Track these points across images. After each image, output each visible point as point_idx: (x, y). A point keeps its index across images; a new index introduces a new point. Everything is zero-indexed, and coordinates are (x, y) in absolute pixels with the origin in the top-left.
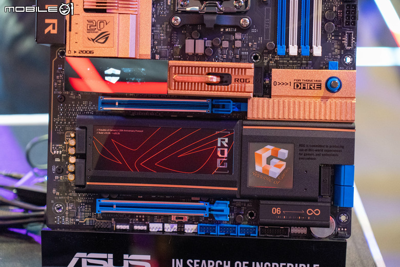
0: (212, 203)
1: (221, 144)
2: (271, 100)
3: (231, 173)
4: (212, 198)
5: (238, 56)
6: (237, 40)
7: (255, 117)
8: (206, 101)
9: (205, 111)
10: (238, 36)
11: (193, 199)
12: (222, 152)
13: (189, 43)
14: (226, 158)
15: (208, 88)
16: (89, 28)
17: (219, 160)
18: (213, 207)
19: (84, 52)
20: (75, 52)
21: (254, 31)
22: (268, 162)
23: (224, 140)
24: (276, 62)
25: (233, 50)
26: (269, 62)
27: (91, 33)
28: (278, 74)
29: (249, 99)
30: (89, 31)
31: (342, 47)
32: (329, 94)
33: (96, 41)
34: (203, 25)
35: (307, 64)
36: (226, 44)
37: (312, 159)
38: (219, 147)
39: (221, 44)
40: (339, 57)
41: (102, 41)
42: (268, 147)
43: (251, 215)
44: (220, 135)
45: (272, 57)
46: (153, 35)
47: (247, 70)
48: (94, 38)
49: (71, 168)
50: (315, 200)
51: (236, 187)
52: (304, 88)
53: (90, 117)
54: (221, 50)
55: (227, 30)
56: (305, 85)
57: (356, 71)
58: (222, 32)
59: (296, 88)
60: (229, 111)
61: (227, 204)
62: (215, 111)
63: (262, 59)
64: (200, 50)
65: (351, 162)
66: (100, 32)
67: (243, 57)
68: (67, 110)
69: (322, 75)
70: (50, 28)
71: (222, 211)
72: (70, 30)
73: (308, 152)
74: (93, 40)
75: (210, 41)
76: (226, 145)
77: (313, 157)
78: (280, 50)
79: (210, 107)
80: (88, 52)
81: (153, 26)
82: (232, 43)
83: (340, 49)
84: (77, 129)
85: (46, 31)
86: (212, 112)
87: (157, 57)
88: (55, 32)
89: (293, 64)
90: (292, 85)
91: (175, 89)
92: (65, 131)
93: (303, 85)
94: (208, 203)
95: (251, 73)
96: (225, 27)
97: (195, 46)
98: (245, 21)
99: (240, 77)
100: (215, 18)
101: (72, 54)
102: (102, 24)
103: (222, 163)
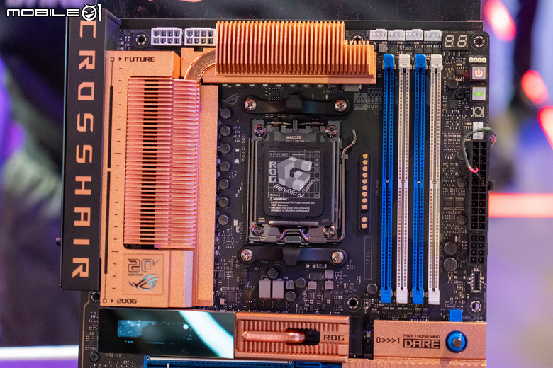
2: (372, 362)
5: (329, 301)
6: (327, 280)
8: (286, 362)
10: (329, 274)
13: (264, 286)
15: (288, 348)
16: (130, 270)
19: (124, 301)
20: (112, 301)
21: (350, 267)
24: (380, 309)
25: (323, 292)
26: (370, 309)
27: (133, 276)
28: (381, 327)
29: (344, 363)
30: (131, 273)
31: (467, 289)
32: (452, 354)
33: (141, 286)
34: (282, 261)
35: (421, 312)
36: (313, 285)
39: (307, 286)
40: (463, 302)
41: (148, 286)
45: (375, 302)
46: (217, 272)
47: (340, 325)
48: (137, 283)
52: (417, 346)
54: (307, 292)
55: (314, 266)
56: (418, 342)
57: (486, 323)
58: (307, 269)
59: (406, 346)
63: (361, 305)
64: (278, 293)
66: (145, 275)
67: (336, 302)
69: (440, 329)
70: (80, 269)
72: (106, 272)
74: (136, 285)
75: (291, 281)
78: (385, 296)
80: (129, 301)
81: (216, 260)
82: (321, 283)
83: (466, 293)
85: (75, 274)
87: (222, 302)
88: (86, 274)
89: (402, 311)
90: (402, 342)
91: (244, 351)
93: (416, 342)
95: (344, 330)
96: (311, 263)
97: (271, 288)
98: (338, 256)
99: (331, 333)
100: (298, 252)
101: (109, 304)
102: (148, 264)
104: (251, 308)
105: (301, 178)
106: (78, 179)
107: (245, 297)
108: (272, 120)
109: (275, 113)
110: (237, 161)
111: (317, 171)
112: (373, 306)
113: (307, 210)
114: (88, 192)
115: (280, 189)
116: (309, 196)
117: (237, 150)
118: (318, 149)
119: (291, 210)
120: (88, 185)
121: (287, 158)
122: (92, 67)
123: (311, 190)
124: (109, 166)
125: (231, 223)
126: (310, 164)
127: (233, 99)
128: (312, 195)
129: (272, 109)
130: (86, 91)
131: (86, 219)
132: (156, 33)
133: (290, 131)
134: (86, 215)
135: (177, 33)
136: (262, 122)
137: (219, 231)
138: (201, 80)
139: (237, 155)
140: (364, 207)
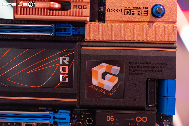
0: (56, 112)
1: (63, 61)
2: (105, 24)
3: (71, 87)
4: (56, 108)
7: (92, 38)
8: (50, 26)
9: (49, 34)
11: (40, 108)
12: (64, 69)
14: (67, 74)
15: (50, 13)
17: (61, 76)
18: (57, 116)
22: (103, 78)
23: (65, 59)
28: (110, 2)
29: (87, 24)
32: (154, 19)
37: (140, 74)
38: (61, 65)
42: (103, 64)
43: (89, 121)
44: (62, 55)
50: (143, 109)
51: (75, 98)
52: (133, 14)
56: (134, 11)
59: (126, 14)
60: (70, 34)
61: (68, 112)
62: (58, 34)
65: (173, 77)
69: (148, 3)
71: (64, 119)
73: (136, 69)
76: (67, 63)
77: (140, 72)
79: (54, 30)
86: (55, 35)
90: (123, 11)
91: (21, 14)
93: (133, 11)
94: (52, 112)
99: (78, 4)
103: (64, 79)
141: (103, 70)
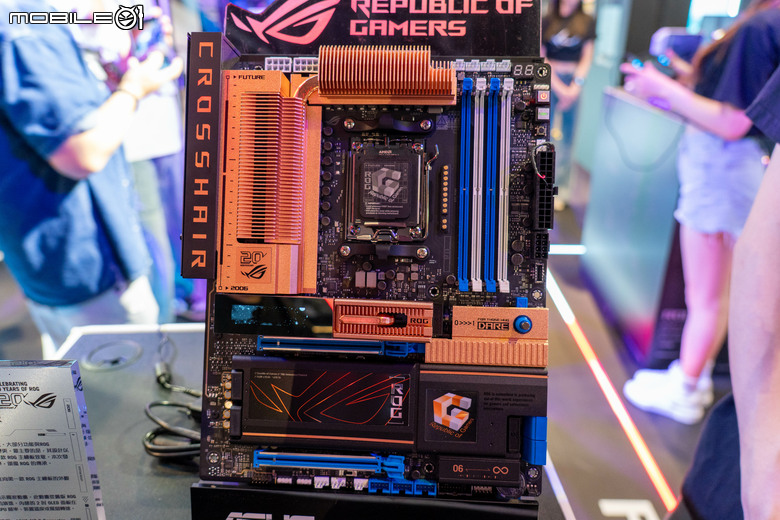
0: (385, 458)
1: (395, 391)
2: (451, 341)
3: (406, 424)
4: (385, 452)
5: (414, 290)
6: (413, 272)
7: (434, 360)
8: (378, 342)
9: (378, 353)
10: (415, 268)
12: (397, 401)
13: (360, 277)
14: (401, 407)
15: (380, 331)
17: (392, 410)
18: (386, 463)
19: (237, 288)
20: (226, 288)
21: (432, 262)
22: (449, 413)
23: (399, 387)
24: (457, 296)
25: (409, 283)
26: (448, 297)
27: (245, 267)
28: (459, 312)
29: (428, 343)
31: (531, 280)
32: (519, 335)
33: (251, 276)
34: (375, 255)
35: (491, 299)
36: (401, 276)
37: (499, 409)
38: (393, 395)
39: (396, 277)
40: (527, 291)
41: (258, 275)
42: (449, 395)
43: (429, 468)
44: (394, 381)
45: (453, 291)
46: (320, 265)
47: (425, 310)
48: (248, 273)
49: (226, 414)
50: (503, 457)
51: (411, 440)
52: (489, 328)
53: (248, 358)
54: (396, 282)
55: (402, 261)
57: (547, 309)
58: (396, 263)
59: (480, 328)
60: (405, 354)
61: (401, 459)
62: (389, 353)
63: (441, 293)
64: (372, 283)
65: (542, 412)
66: (255, 265)
67: (420, 291)
68: (225, 348)
69: (510, 313)
70: (198, 260)
71: (397, 467)
72: (221, 263)
73: (494, 402)
74: (247, 275)
75: (383, 273)
76: (401, 393)
77: (499, 407)
78: (462, 285)
79: (383, 348)
80: (242, 288)
81: (319, 255)
82: (408, 275)
83: (529, 283)
84: (233, 372)
86: (384, 354)
87: (325, 290)
88: (203, 265)
89: (476, 298)
90: (476, 324)
91: (341, 332)
92: (222, 371)
93: (489, 325)
94: (380, 458)
95: (429, 314)
96: (400, 258)
97: (366, 279)
98: (423, 252)
99: (417, 316)
100: (388, 248)
101: (224, 291)
102: (258, 256)
103: (396, 413)
104: (349, 295)
105: (392, 186)
106: (197, 181)
107: (344, 287)
108: (366, 138)
109: (370, 132)
110: (338, 173)
111: (405, 180)
112: (451, 294)
113: (397, 213)
114: (206, 193)
115: (374, 195)
116: (397, 201)
117: (338, 163)
118: (405, 161)
119: (383, 212)
120: (205, 187)
121: (380, 168)
122: (209, 83)
123: (400, 196)
124: (225, 171)
125: (332, 224)
126: (399, 174)
127: (335, 119)
128: (401, 200)
129: (368, 128)
130: (204, 104)
131: (203, 216)
132: (270, 62)
133: (382, 147)
134: (203, 212)
135: (287, 62)
136: (358, 139)
137: (322, 230)
138: (308, 102)
139: (338, 168)
140: (445, 211)
141: (449, 402)
